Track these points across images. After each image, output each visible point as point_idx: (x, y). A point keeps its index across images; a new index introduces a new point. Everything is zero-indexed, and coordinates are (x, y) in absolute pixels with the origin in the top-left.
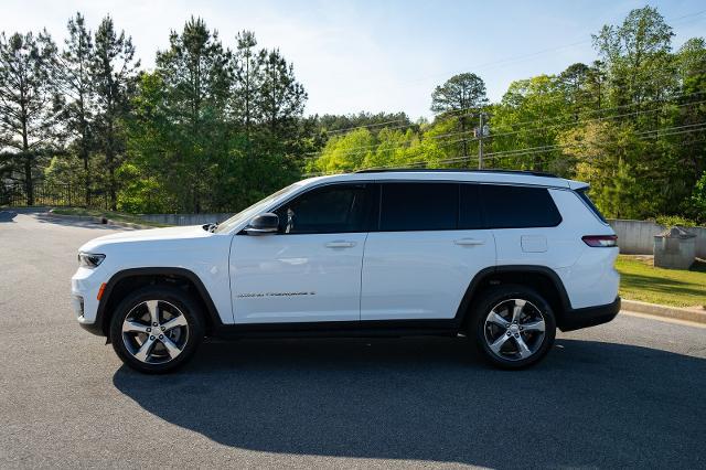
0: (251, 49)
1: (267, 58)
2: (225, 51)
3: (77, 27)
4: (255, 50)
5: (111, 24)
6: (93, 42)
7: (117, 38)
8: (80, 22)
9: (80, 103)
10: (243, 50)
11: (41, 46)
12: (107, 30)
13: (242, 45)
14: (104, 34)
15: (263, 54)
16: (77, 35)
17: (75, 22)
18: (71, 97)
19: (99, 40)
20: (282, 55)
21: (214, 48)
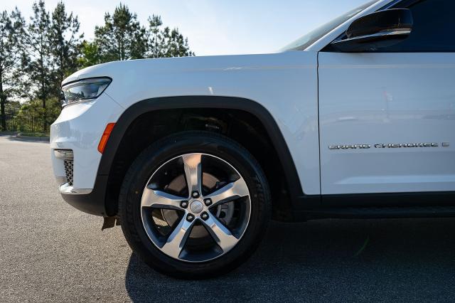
0: (159, 27)
1: (170, 34)
2: (141, 28)
3: (40, 8)
5: (63, 7)
6: (51, 19)
7: (68, 17)
8: (42, 5)
9: (41, 61)
10: (153, 28)
11: (13, 21)
12: (60, 11)
13: (153, 25)
14: (59, 14)
15: (167, 30)
16: (40, 14)
17: (38, 5)
18: (34, 56)
19: (54, 18)
20: (180, 32)
21: (135, 26)
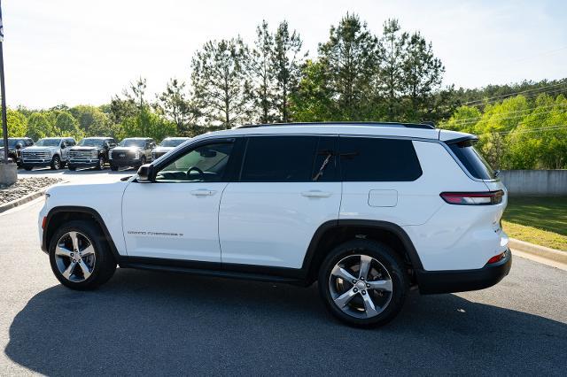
0: (395, 33)
1: (410, 39)
2: (373, 38)
3: (263, 31)
4: (398, 35)
5: (286, 26)
6: (273, 41)
7: (290, 36)
8: (265, 26)
9: (264, 87)
10: (389, 35)
11: (238, 49)
12: (283, 31)
13: (387, 31)
14: (282, 34)
15: (405, 37)
16: (263, 36)
17: (261, 28)
18: (257, 83)
19: (278, 39)
20: (422, 36)
21: (363, 36)
